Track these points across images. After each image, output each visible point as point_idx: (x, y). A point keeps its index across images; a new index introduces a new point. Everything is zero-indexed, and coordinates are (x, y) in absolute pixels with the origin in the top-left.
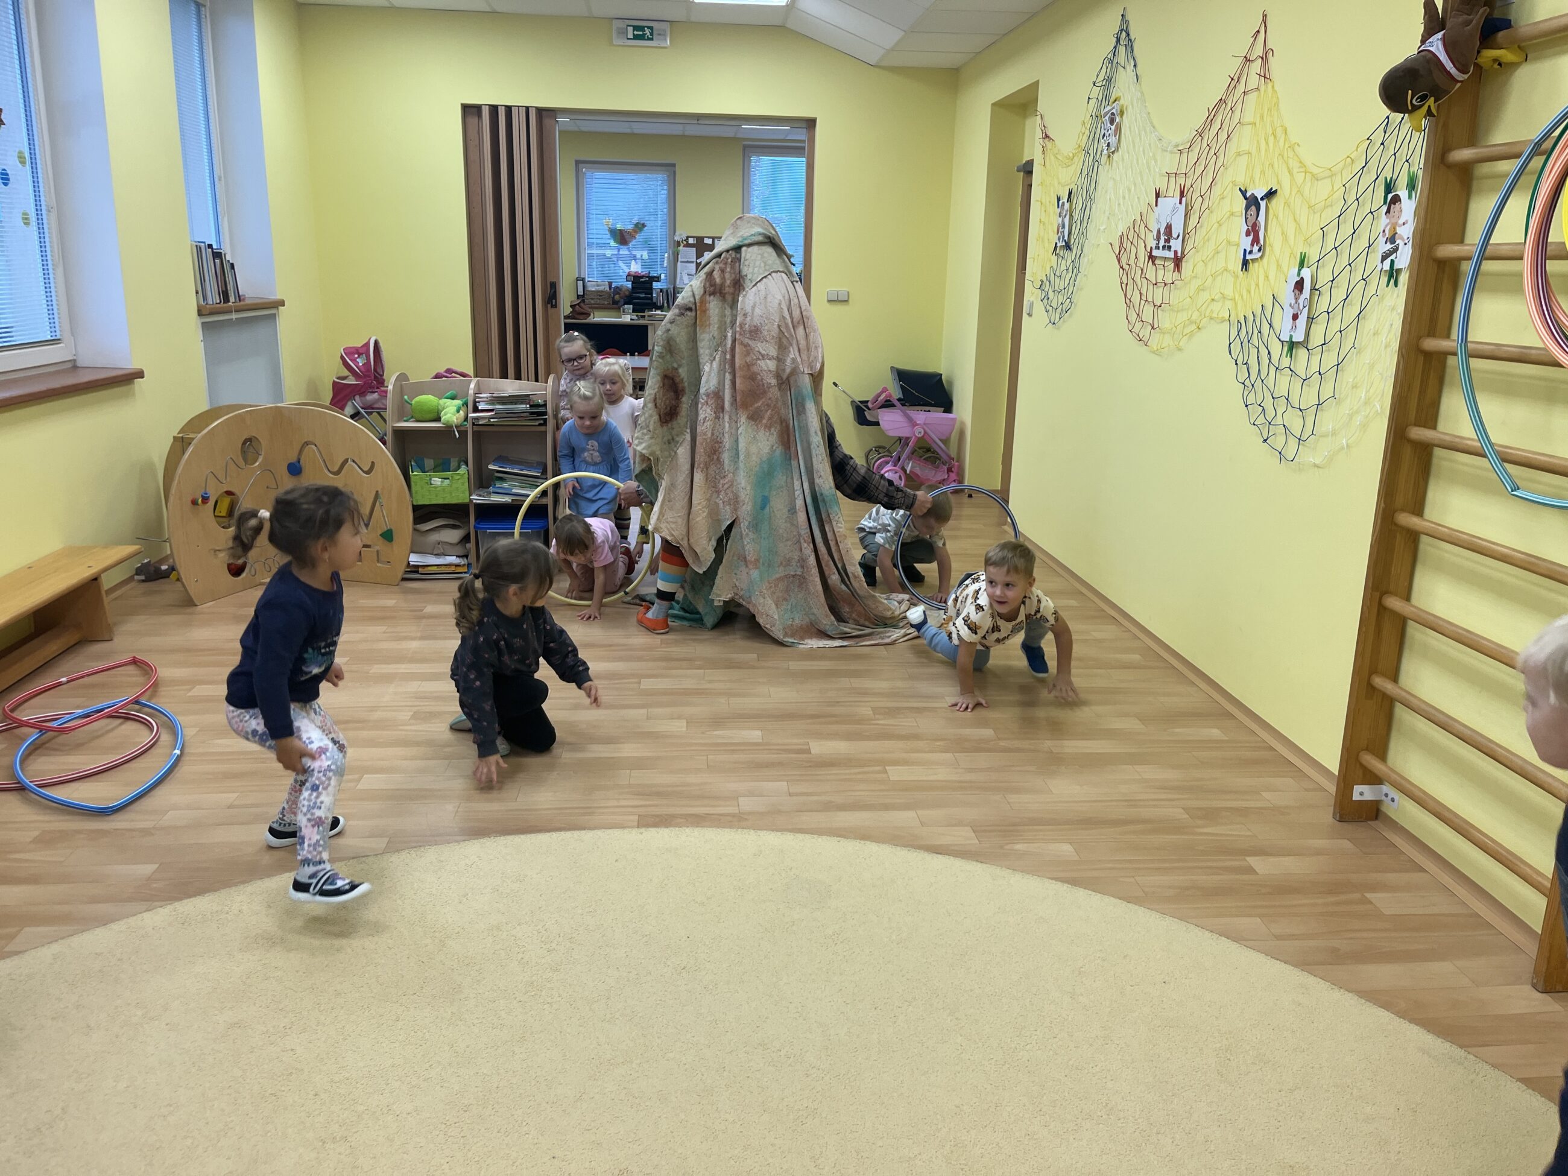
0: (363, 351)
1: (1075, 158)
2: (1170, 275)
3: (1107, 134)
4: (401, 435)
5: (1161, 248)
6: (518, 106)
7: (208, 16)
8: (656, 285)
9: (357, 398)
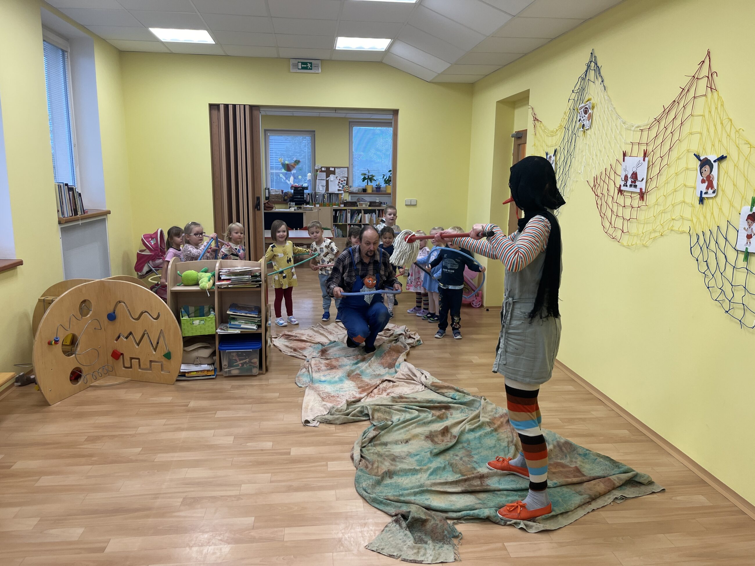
0: (153, 236)
1: (558, 132)
2: (636, 202)
3: (582, 119)
4: (175, 294)
5: (628, 186)
6: (240, 105)
7: (69, 57)
8: (305, 191)
9: (150, 262)
